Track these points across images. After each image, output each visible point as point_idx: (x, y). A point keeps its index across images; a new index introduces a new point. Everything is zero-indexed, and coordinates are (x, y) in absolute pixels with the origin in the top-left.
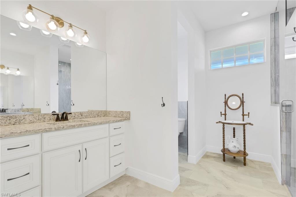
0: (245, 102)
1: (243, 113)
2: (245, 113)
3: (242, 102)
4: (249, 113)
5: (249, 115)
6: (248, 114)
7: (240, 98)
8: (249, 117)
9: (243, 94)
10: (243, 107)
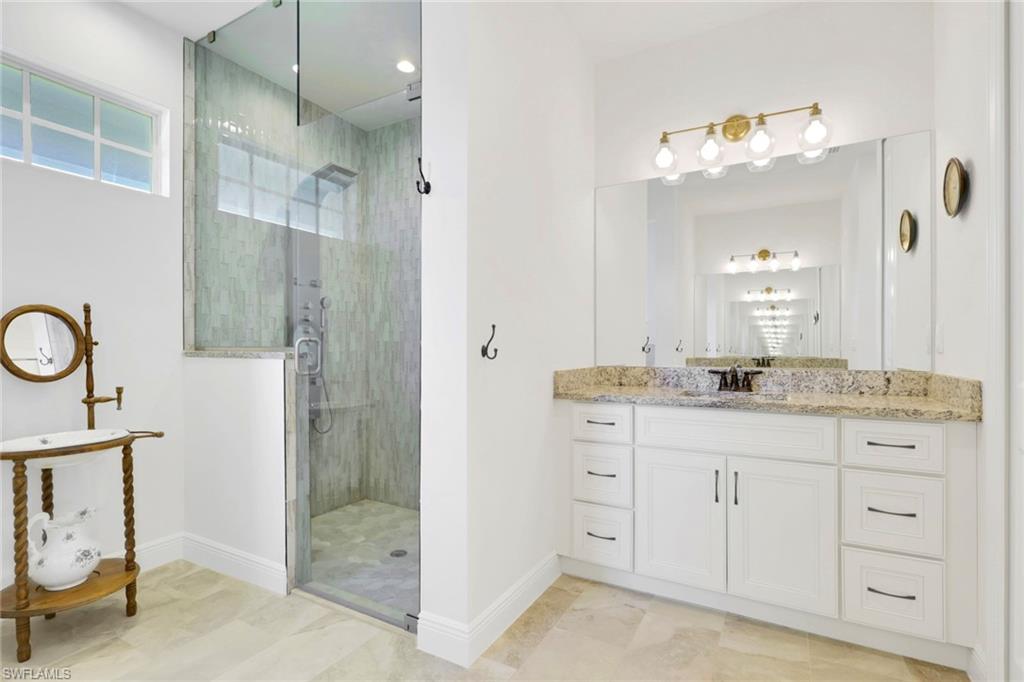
0: (96, 344)
1: (90, 390)
2: (97, 394)
3: (85, 347)
4: (119, 391)
5: (119, 400)
6: (116, 396)
7: (72, 325)
8: (119, 408)
9: (87, 309)
10: (89, 364)
